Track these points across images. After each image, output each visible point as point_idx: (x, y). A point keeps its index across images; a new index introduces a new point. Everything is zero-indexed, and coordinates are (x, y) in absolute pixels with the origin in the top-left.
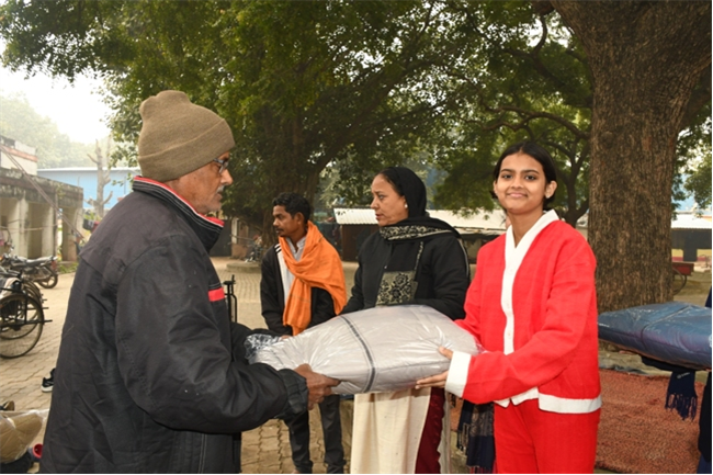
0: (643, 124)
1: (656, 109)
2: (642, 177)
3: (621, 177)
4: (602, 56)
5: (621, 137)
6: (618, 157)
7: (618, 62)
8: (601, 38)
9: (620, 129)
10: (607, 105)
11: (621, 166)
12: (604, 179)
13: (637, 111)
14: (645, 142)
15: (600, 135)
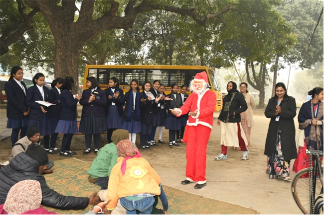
0: (72, 56)
1: (75, 52)
2: (72, 71)
3: (67, 70)
4: (60, 32)
5: (67, 59)
6: (66, 65)
7: (66, 36)
8: (59, 27)
9: (67, 56)
10: (63, 49)
11: (67, 67)
12: (62, 70)
13: (71, 52)
14: (73, 61)
15: (61, 57)
